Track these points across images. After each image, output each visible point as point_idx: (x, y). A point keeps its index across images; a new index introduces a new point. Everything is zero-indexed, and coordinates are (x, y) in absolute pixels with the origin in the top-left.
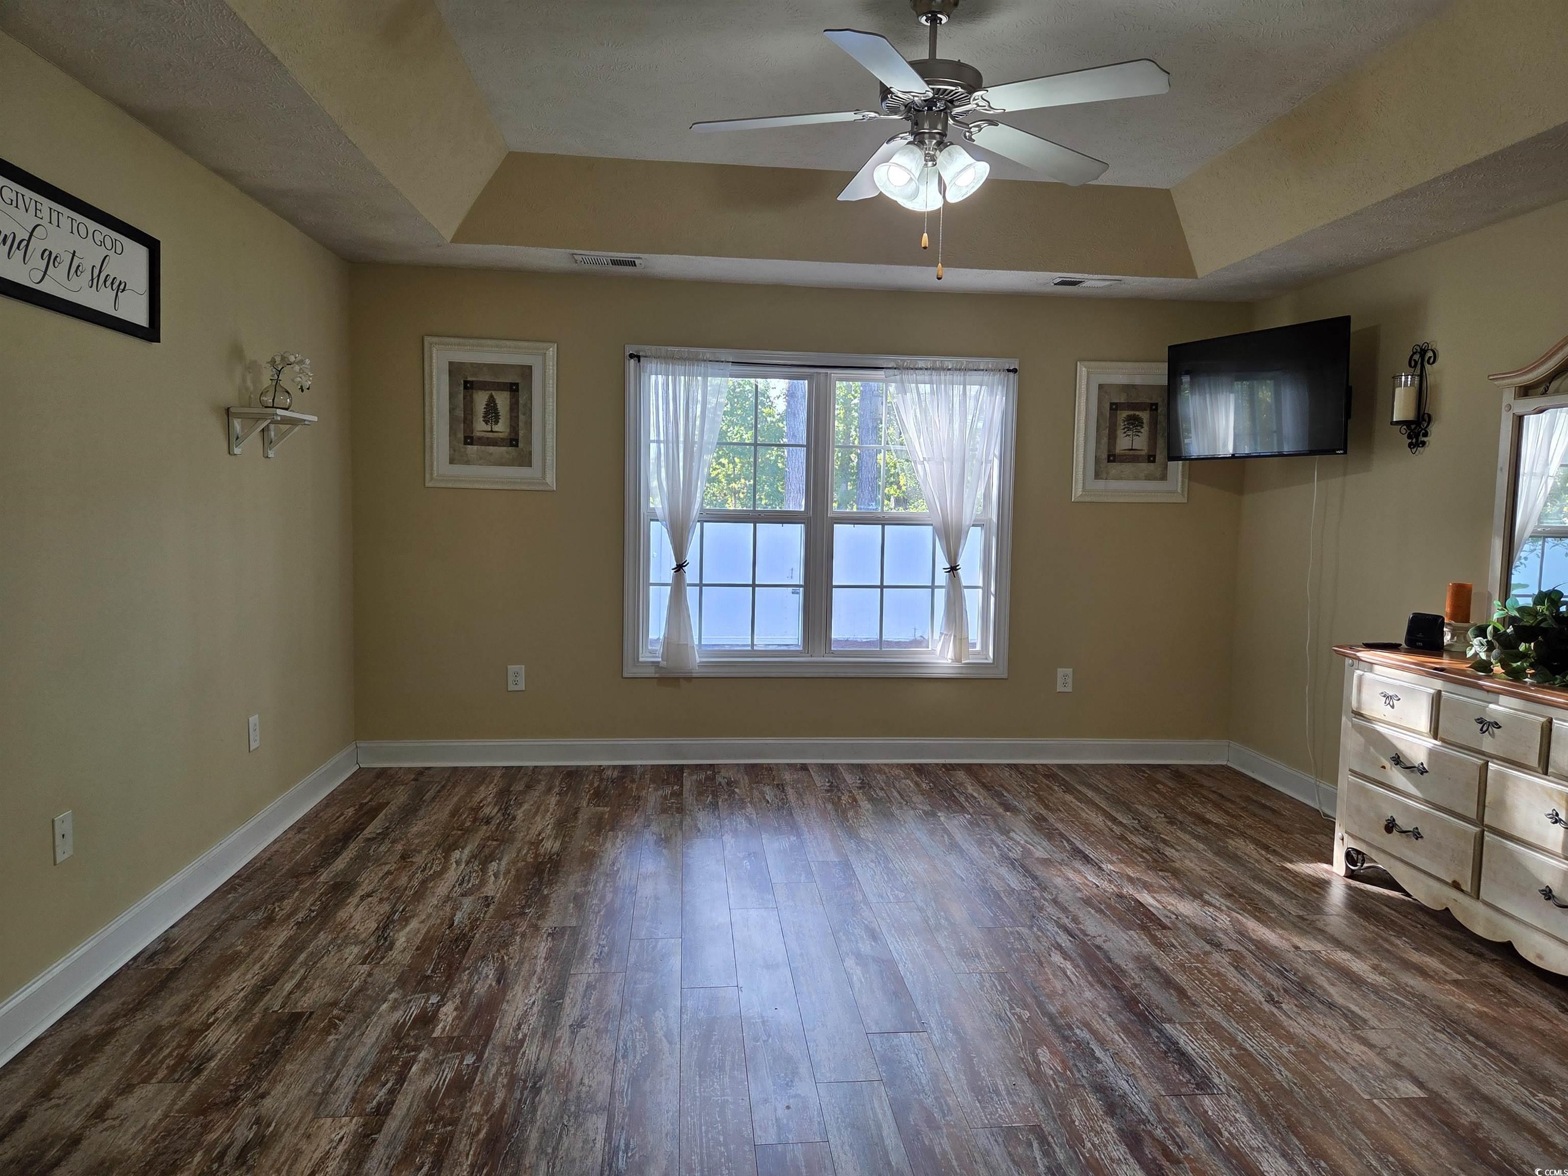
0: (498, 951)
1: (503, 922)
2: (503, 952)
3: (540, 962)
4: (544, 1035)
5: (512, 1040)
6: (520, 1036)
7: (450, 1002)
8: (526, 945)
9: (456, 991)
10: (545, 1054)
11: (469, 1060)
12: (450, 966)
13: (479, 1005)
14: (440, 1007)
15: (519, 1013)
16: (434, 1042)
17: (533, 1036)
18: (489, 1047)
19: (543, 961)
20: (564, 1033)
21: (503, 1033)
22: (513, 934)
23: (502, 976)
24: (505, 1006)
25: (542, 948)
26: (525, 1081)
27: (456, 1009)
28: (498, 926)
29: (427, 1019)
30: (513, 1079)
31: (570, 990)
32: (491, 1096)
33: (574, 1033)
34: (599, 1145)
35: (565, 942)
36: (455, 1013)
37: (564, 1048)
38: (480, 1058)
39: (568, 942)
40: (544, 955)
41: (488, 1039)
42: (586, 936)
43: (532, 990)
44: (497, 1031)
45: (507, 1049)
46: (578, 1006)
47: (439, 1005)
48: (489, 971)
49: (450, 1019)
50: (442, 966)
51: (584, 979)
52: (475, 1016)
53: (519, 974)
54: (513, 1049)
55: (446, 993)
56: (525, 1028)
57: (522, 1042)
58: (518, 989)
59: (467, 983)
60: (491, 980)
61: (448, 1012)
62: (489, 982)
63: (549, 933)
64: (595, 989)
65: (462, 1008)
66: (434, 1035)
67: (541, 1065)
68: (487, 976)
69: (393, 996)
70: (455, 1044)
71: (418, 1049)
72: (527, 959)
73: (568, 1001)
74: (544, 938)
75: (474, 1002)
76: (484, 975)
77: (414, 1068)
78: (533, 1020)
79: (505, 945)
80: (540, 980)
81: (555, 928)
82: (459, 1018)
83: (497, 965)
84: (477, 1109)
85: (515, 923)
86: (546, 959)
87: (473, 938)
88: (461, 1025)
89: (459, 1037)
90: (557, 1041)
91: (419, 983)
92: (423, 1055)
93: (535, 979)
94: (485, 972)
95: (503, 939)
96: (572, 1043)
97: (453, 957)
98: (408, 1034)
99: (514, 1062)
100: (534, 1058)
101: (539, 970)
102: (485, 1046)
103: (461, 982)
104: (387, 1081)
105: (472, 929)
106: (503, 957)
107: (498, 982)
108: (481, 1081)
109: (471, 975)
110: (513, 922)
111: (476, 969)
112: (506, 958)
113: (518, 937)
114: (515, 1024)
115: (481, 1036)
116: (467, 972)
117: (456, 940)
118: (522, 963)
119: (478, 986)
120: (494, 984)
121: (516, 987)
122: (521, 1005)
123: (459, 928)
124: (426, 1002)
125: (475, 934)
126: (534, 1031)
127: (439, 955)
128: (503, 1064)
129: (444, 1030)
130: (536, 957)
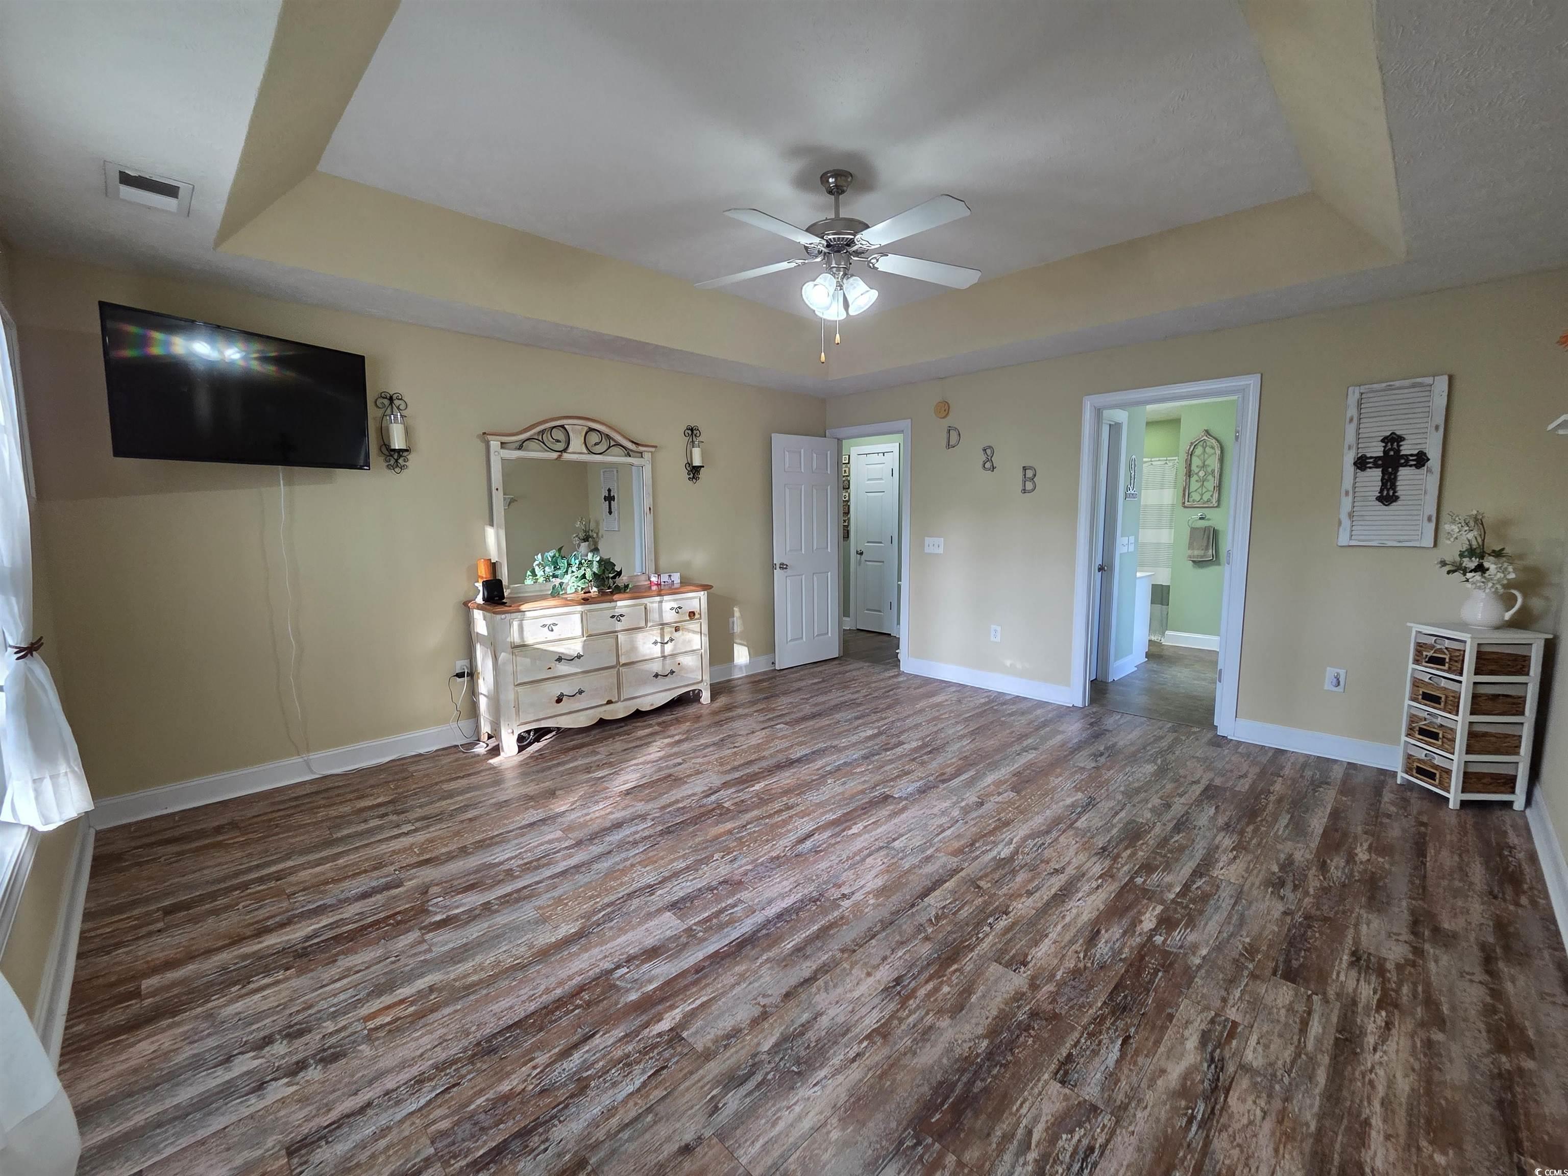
0: (1085, 967)
1: (1063, 1013)
2: (1081, 965)
3: (1053, 936)
4: (1083, 875)
5: (1106, 881)
6: (1100, 881)
7: (1145, 930)
8: (1056, 962)
9: (1138, 940)
10: (1089, 864)
11: (1139, 881)
12: (1138, 973)
13: (1121, 916)
14: (1154, 930)
15: (1093, 897)
16: (1162, 902)
17: (1091, 878)
18: (1123, 883)
19: (1050, 935)
20: (1070, 871)
21: (1111, 889)
22: (1061, 984)
23: (1093, 938)
24: (1102, 907)
25: (1042, 952)
26: (1108, 855)
27: (1141, 922)
28: (1072, 1008)
29: (1166, 923)
30: (1115, 859)
31: (1046, 898)
32: (1131, 856)
33: (1063, 868)
34: (1085, 818)
35: (1018, 947)
36: (1143, 918)
37: (1075, 862)
38: (1132, 879)
39: (1018, 943)
40: (1047, 940)
41: (1123, 888)
42: (996, 943)
43: (1074, 911)
44: (1114, 890)
45: (1112, 877)
46: (1049, 883)
47: (1154, 931)
48: (1102, 949)
49: (1148, 915)
50: (1146, 976)
51: (1029, 902)
52: (1127, 909)
53: (1078, 932)
54: (1108, 875)
55: (1147, 941)
56: (1094, 885)
57: (1100, 877)
58: (1085, 917)
59: (1126, 943)
60: (1105, 936)
61: (1148, 922)
62: (1106, 936)
63: (1025, 966)
64: (1028, 890)
65: (1136, 922)
66: (1162, 907)
67: (1094, 859)
68: (1106, 942)
69: (1197, 961)
70: (1148, 894)
71: (1173, 901)
72: (1063, 944)
73: (1053, 891)
74: (1033, 962)
75: (1125, 922)
76: (1109, 945)
77: (1178, 890)
78: (1086, 888)
79: (1076, 973)
80: (1064, 917)
81: (1015, 971)
82: (1140, 913)
83: (1093, 951)
84: (1141, 853)
85: (1050, 1003)
86: (1047, 936)
87: (1105, 1003)
88: (1139, 907)
89: (1144, 898)
90: (1078, 868)
91: (1171, 964)
92: (1172, 896)
93: (1068, 919)
94: (1107, 949)
95: (1074, 983)
96: (1069, 863)
97: (1133, 984)
98: (1183, 917)
99: (1111, 868)
100: (1097, 865)
101: (1059, 927)
102: (1126, 884)
103: (1132, 948)
104: (1197, 888)
105: (1103, 1018)
106: (1084, 958)
107: (1098, 932)
108: (1135, 865)
109: (1120, 951)
110: (1051, 1007)
111: (1113, 957)
112: (1082, 955)
113: (1058, 977)
114: (1100, 890)
115: (1128, 892)
116: (1123, 956)
117: (1125, 1008)
118: (1070, 941)
119: (1118, 936)
120: (1103, 932)
121: (1086, 919)
122: (1089, 902)
123: (1116, 1031)
124: (1166, 940)
125: (1101, 1009)
126: (1088, 881)
127: (1147, 994)
128: (1118, 869)
129: (1154, 908)
130: (1054, 943)
